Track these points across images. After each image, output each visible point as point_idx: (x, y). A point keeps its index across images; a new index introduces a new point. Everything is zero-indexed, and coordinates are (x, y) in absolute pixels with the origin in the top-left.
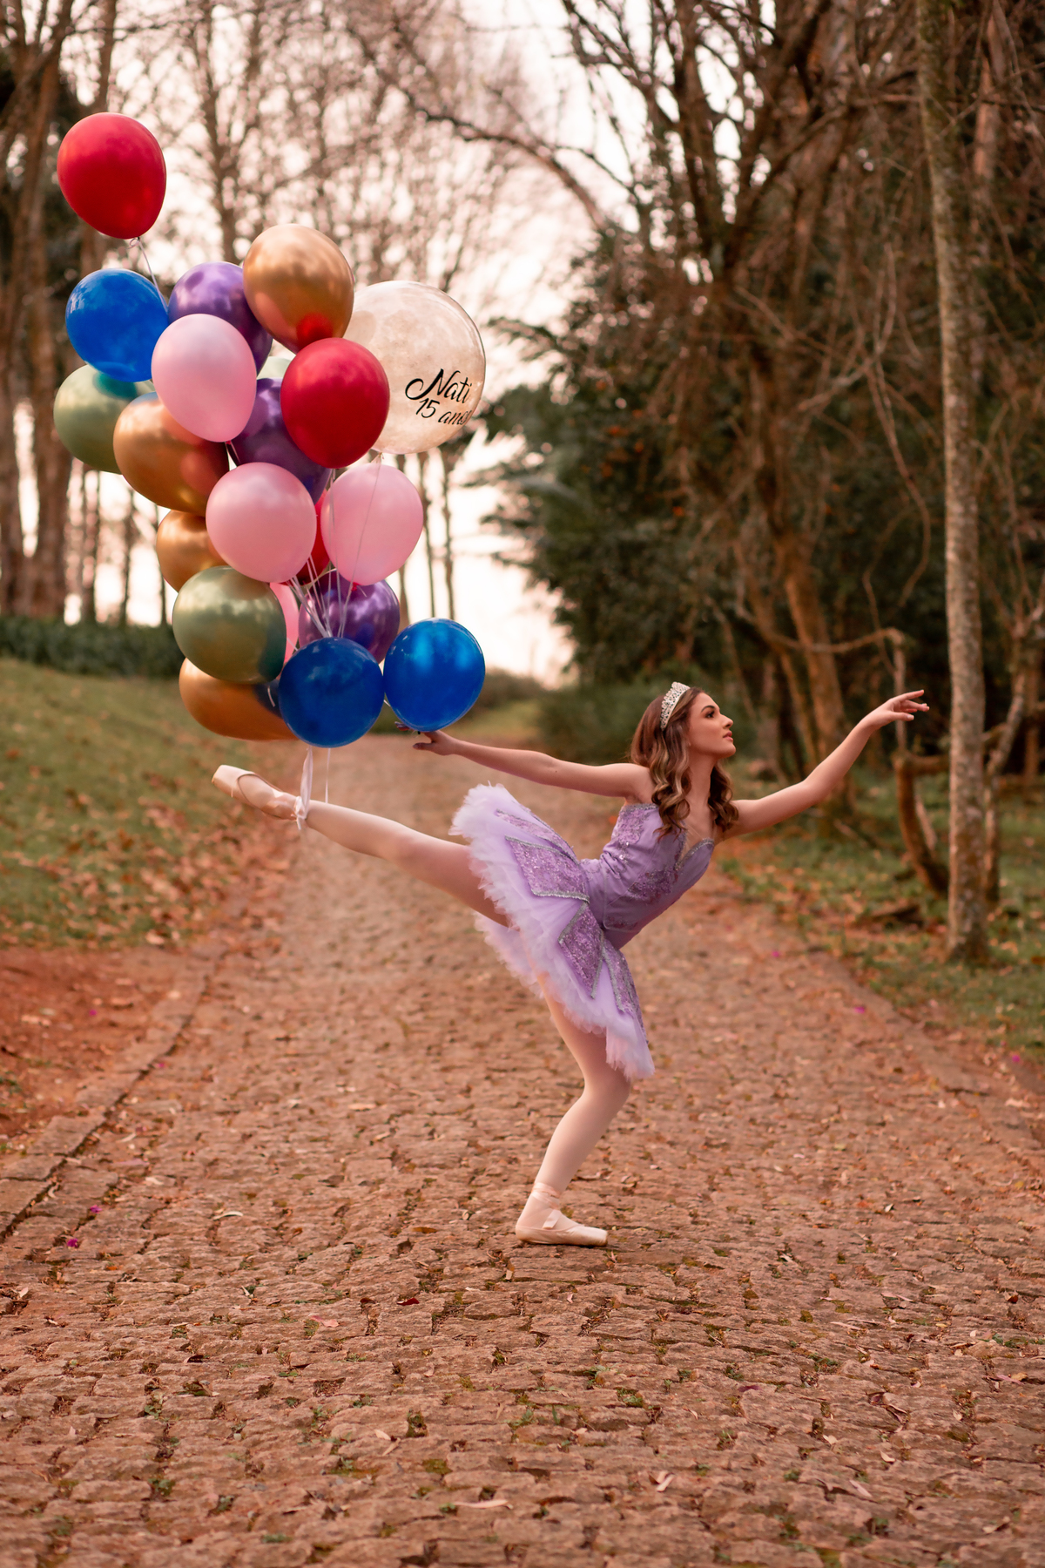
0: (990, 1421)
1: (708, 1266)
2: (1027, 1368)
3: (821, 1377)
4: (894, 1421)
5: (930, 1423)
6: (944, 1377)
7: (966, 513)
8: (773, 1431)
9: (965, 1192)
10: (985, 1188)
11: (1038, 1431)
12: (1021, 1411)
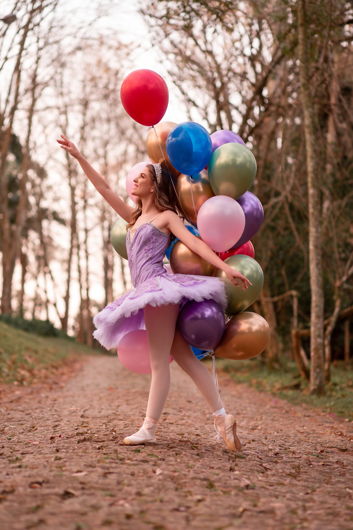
0: (307, 472)
1: (197, 435)
2: (324, 462)
3: (237, 460)
4: (266, 471)
5: (281, 471)
6: (289, 462)
7: (317, 232)
8: (213, 468)
9: (307, 433)
10: (315, 432)
11: (327, 477)
12: (320, 471)
